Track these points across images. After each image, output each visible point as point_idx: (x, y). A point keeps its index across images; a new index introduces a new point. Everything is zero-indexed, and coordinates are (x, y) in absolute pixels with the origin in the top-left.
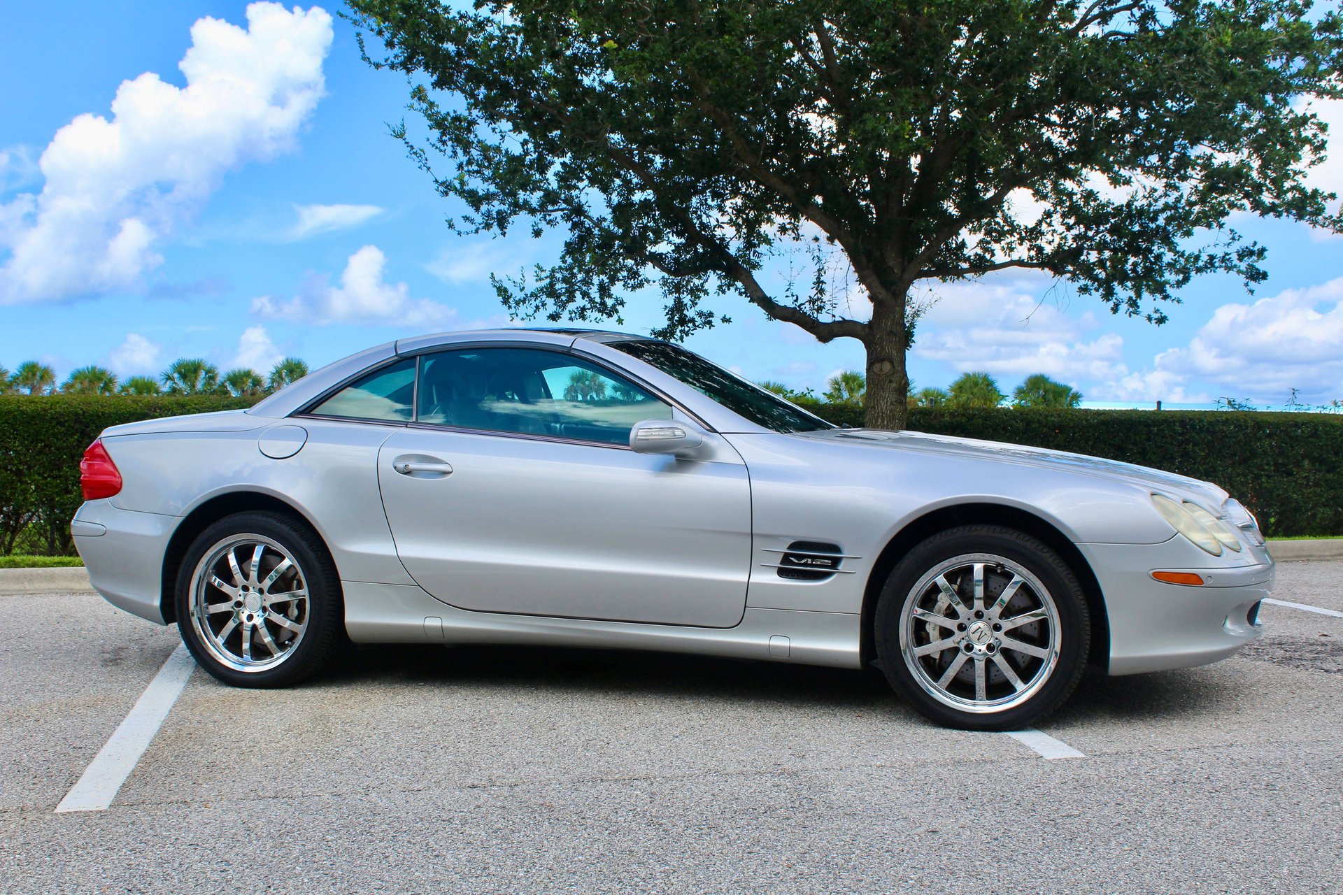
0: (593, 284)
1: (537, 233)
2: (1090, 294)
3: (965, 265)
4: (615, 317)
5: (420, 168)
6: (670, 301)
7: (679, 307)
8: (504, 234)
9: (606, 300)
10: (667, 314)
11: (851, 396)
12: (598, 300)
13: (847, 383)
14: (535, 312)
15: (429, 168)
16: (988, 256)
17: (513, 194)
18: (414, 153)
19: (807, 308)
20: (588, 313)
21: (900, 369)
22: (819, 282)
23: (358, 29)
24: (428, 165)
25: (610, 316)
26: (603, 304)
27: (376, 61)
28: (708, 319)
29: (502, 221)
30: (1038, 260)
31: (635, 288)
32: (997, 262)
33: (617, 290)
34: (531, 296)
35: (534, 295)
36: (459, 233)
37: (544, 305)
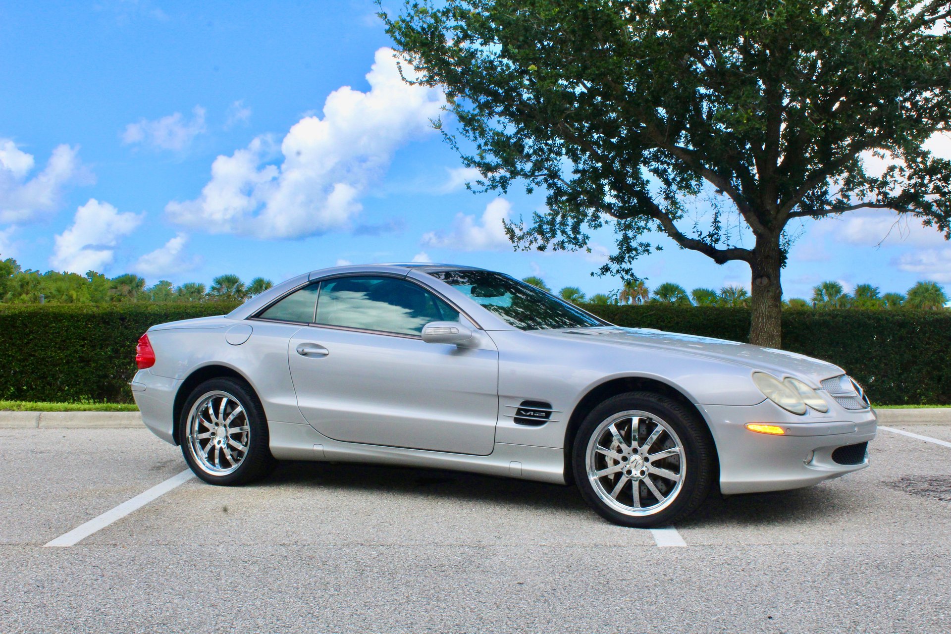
0: (568, 225)
1: (530, 191)
2: (931, 226)
3: (827, 207)
4: (585, 247)
5: (452, 148)
6: (620, 236)
7: (626, 239)
8: (506, 192)
9: (578, 236)
10: (618, 245)
11: (830, 300)
12: (572, 236)
13: (827, 290)
14: (530, 244)
15: (458, 148)
16: (845, 200)
17: (513, 165)
18: (448, 139)
19: (708, 240)
20: (566, 245)
21: (775, 282)
22: (716, 221)
23: (397, 60)
24: (457, 147)
25: (581, 246)
26: (575, 238)
27: (410, 80)
28: (646, 248)
29: (504, 183)
30: (884, 202)
31: (597, 227)
32: (853, 204)
33: (584, 227)
34: (527, 234)
35: (529, 233)
36: (474, 192)
37: (536, 240)
